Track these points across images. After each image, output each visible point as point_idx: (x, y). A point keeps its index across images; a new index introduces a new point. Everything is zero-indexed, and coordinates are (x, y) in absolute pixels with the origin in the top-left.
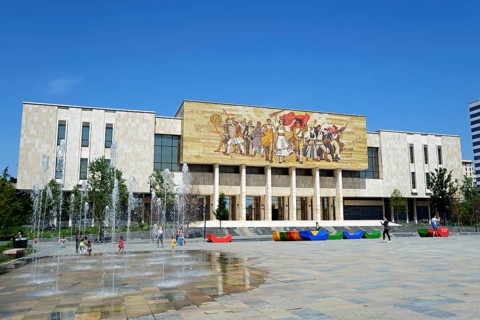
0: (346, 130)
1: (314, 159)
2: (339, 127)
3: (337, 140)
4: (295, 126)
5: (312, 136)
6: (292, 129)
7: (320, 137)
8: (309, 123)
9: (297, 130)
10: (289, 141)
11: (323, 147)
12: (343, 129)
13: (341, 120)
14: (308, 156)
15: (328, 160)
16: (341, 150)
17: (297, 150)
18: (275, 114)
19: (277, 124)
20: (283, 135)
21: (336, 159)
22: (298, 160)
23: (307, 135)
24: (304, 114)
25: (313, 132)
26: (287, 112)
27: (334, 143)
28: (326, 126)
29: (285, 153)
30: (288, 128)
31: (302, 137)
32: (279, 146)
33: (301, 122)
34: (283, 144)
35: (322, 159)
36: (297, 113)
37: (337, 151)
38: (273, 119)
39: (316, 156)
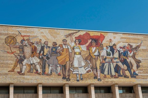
0: (141, 48)
1: (112, 76)
2: (134, 46)
3: (134, 57)
4: (90, 45)
5: (108, 54)
6: (88, 48)
7: (116, 55)
8: (105, 42)
9: (94, 49)
10: (86, 59)
11: (120, 64)
12: (138, 47)
13: (135, 39)
14: (106, 73)
15: (126, 77)
16: (138, 67)
17: (94, 68)
18: (70, 35)
19: (73, 44)
20: (80, 54)
21: (134, 75)
22: (95, 77)
23: (104, 53)
24: (99, 34)
25: (109, 50)
26: (82, 33)
27: (130, 60)
28: (122, 45)
29: (83, 71)
30: (84, 47)
31: (99, 55)
32: (76, 64)
33: (97, 41)
34: (80, 63)
35: (120, 76)
36: (92, 34)
37: (135, 67)
38: (69, 40)
39: (113, 73)
